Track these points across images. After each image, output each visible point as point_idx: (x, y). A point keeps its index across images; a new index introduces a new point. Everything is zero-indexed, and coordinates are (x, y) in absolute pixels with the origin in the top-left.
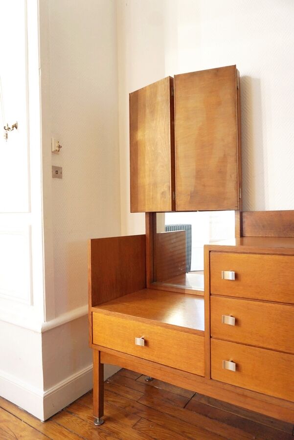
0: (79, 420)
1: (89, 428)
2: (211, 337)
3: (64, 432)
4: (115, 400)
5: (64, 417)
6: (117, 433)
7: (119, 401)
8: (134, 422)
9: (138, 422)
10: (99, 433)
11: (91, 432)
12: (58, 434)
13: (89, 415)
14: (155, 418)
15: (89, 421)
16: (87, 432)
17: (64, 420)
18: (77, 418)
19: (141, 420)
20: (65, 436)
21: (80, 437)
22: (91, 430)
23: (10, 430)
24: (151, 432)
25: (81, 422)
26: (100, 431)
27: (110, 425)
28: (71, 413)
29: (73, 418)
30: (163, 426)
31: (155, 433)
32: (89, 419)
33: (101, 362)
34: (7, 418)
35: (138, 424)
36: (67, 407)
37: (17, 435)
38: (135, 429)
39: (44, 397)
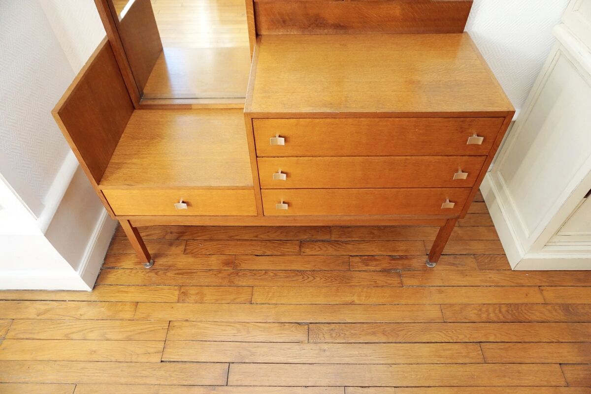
0: (128, 271)
1: (144, 273)
2: (261, 189)
3: (122, 289)
4: (148, 233)
5: (109, 276)
6: (174, 266)
7: (153, 232)
8: (182, 247)
9: (186, 246)
10: (156, 273)
11: (149, 276)
12: (117, 294)
13: (134, 261)
14: (199, 234)
15: (138, 267)
16: (144, 278)
17: (112, 277)
18: (124, 270)
19: (188, 243)
20: (127, 292)
21: (141, 286)
22: (147, 275)
23: (63, 316)
24: (203, 250)
25: (131, 272)
26: (156, 271)
27: (161, 261)
28: (113, 268)
29: (119, 272)
30: (211, 240)
31: (207, 250)
32: (136, 265)
33: (134, 226)
34: (47, 307)
35: (187, 247)
36: (104, 264)
37: (76, 316)
38: (187, 254)
39: (81, 276)
